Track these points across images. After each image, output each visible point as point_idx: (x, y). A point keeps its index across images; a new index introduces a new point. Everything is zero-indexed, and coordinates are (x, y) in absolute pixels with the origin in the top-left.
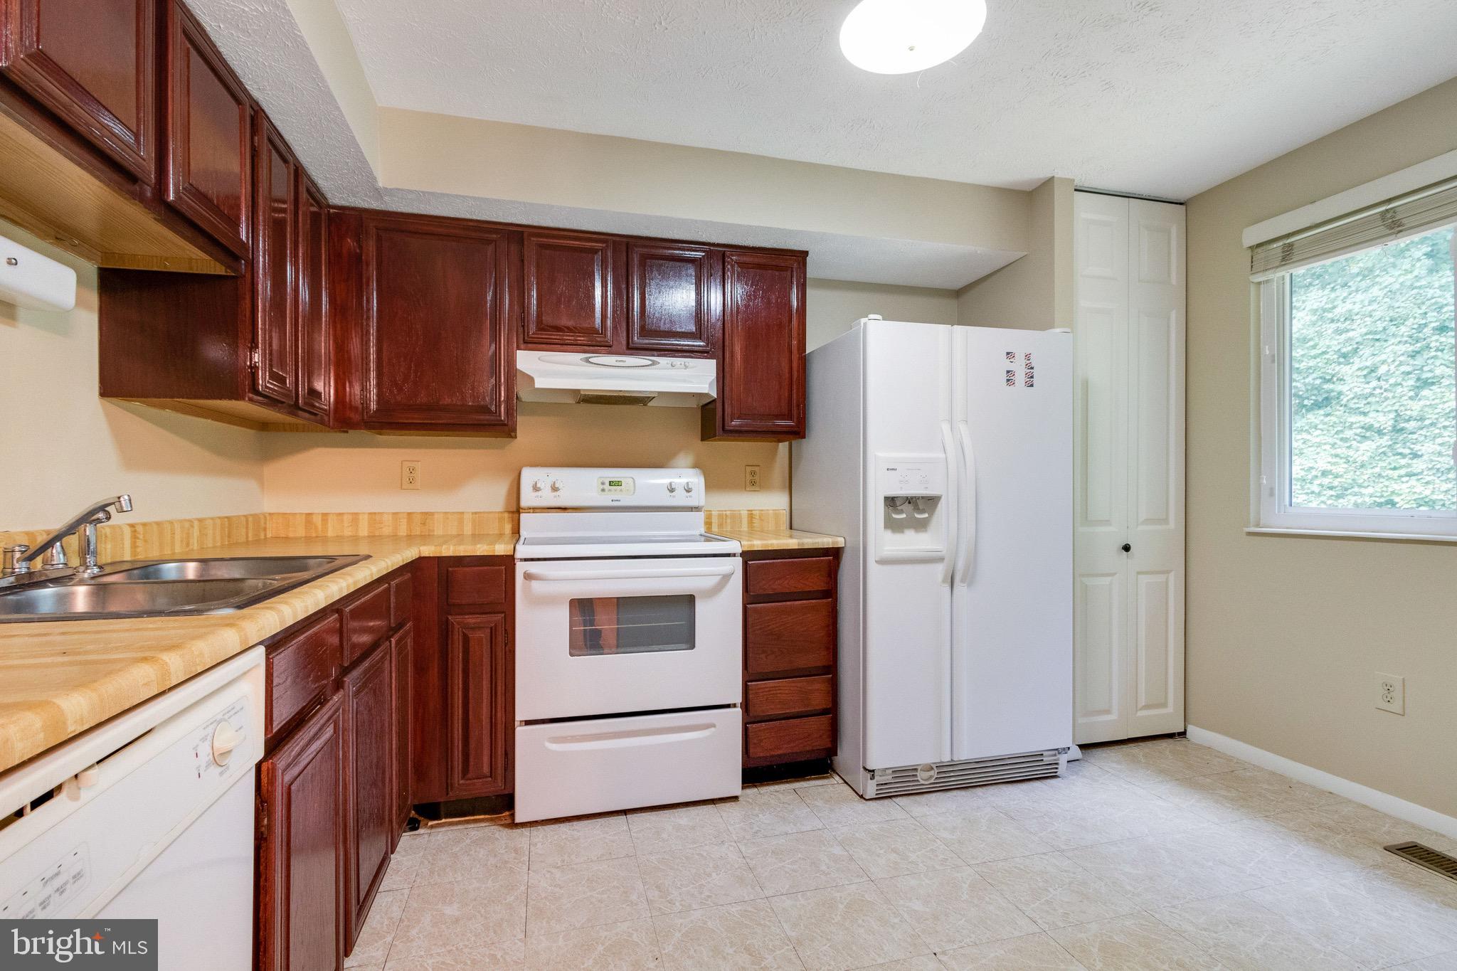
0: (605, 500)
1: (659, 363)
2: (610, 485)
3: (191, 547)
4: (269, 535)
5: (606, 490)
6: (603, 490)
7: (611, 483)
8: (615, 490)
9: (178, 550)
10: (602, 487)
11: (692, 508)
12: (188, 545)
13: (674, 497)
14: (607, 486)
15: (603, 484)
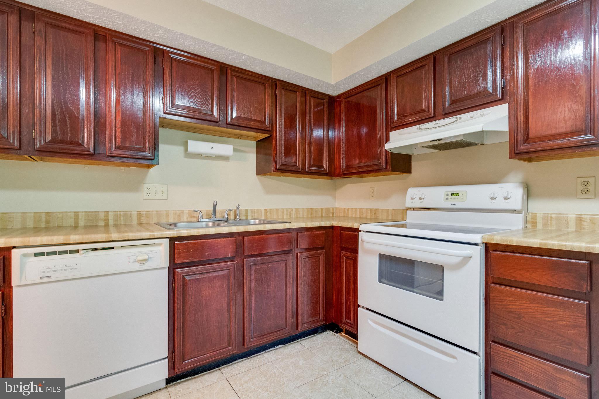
0: (447, 204)
1: (462, 118)
2: (452, 196)
3: (291, 217)
4: (335, 215)
5: (449, 199)
6: (447, 199)
7: (452, 195)
8: (454, 199)
9: (285, 217)
10: (446, 197)
11: (513, 211)
12: (290, 216)
13: (494, 203)
14: (450, 196)
15: (448, 195)
